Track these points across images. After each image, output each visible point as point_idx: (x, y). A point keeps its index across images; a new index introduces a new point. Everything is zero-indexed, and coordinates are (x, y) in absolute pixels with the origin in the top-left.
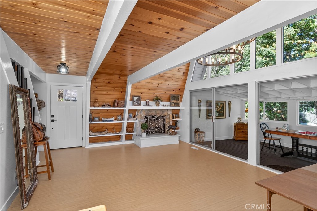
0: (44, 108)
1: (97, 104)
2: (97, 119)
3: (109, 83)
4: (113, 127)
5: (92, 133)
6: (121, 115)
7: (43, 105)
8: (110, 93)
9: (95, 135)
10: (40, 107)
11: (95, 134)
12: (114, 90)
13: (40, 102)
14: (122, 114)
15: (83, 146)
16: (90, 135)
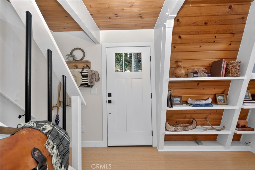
0: (98, 82)
1: (183, 71)
2: (177, 100)
3: (206, 24)
4: (204, 116)
5: (170, 126)
6: (223, 93)
7: (97, 78)
8: (205, 47)
9: (175, 131)
10: (92, 80)
11: (176, 128)
12: (215, 40)
13: (93, 74)
14: (224, 91)
15: (154, 146)
16: (166, 130)
